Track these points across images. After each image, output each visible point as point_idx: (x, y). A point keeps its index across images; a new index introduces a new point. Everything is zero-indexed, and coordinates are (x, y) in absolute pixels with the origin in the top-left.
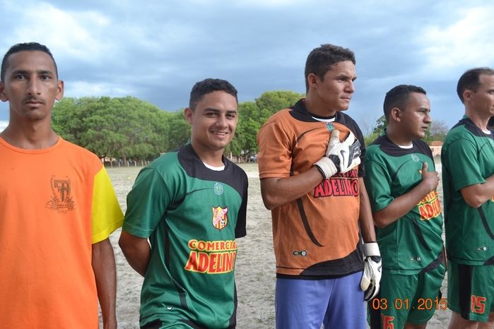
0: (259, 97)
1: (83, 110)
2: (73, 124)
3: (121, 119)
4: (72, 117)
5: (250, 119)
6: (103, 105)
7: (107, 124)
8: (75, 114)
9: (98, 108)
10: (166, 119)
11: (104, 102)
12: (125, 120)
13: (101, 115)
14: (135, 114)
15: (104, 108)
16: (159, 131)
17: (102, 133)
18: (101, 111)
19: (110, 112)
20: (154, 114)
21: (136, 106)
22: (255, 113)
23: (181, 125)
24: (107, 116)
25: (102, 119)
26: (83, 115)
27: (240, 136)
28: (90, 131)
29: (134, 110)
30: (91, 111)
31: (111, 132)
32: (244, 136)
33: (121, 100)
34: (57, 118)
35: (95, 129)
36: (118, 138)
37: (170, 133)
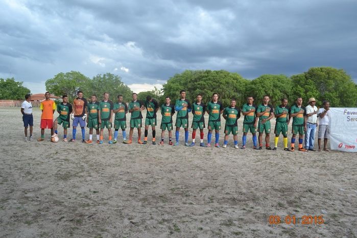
0: (307, 71)
1: (196, 77)
2: (190, 85)
3: (215, 83)
4: (190, 82)
5: (298, 86)
6: (206, 74)
7: (207, 86)
8: (191, 80)
9: (203, 77)
10: (244, 84)
11: (207, 73)
12: (217, 84)
13: (205, 81)
14: (223, 81)
15: (207, 77)
16: (237, 90)
18: (205, 78)
19: (210, 79)
20: (235, 81)
21: (225, 76)
22: (302, 82)
23: (252, 88)
24: (207, 82)
25: (205, 83)
26: (196, 81)
27: (290, 97)
28: (198, 90)
29: (224, 78)
30: (200, 78)
33: (217, 73)
34: (182, 82)
35: (201, 89)
37: (245, 93)
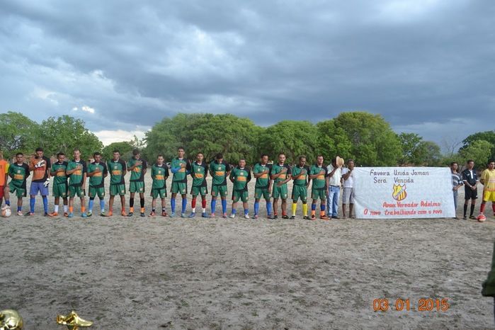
0: (337, 117)
1: (192, 123)
2: (183, 134)
3: (218, 132)
4: (184, 130)
5: (326, 136)
6: (206, 119)
7: (207, 136)
8: (186, 127)
9: (202, 123)
10: (257, 133)
11: (208, 118)
12: (222, 133)
13: (204, 128)
14: (229, 129)
15: (207, 123)
16: (248, 141)
17: (203, 143)
18: (204, 125)
19: (211, 126)
20: (245, 129)
21: (232, 122)
22: (332, 131)
23: (267, 139)
24: (207, 129)
25: (204, 131)
26: (192, 128)
27: (316, 150)
28: (195, 141)
29: (230, 125)
30: (198, 125)
31: (210, 143)
32: (319, 150)
33: (221, 117)
34: (173, 129)
35: (199, 139)
36: (215, 147)
37: (259, 145)
